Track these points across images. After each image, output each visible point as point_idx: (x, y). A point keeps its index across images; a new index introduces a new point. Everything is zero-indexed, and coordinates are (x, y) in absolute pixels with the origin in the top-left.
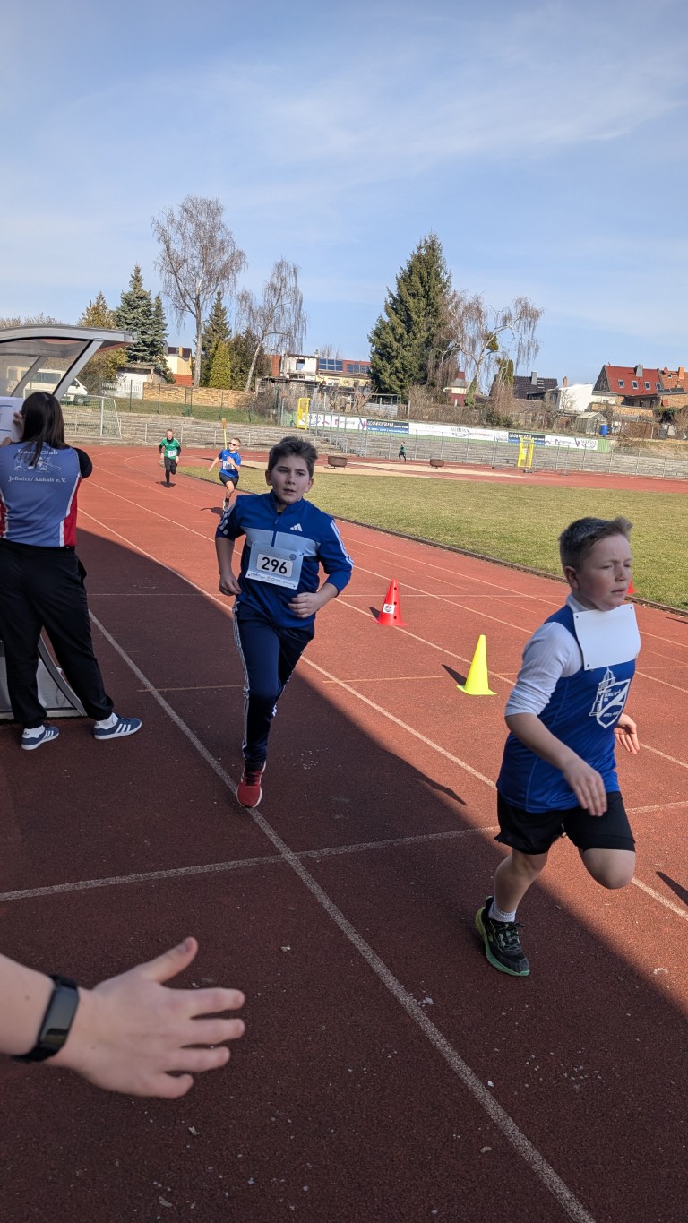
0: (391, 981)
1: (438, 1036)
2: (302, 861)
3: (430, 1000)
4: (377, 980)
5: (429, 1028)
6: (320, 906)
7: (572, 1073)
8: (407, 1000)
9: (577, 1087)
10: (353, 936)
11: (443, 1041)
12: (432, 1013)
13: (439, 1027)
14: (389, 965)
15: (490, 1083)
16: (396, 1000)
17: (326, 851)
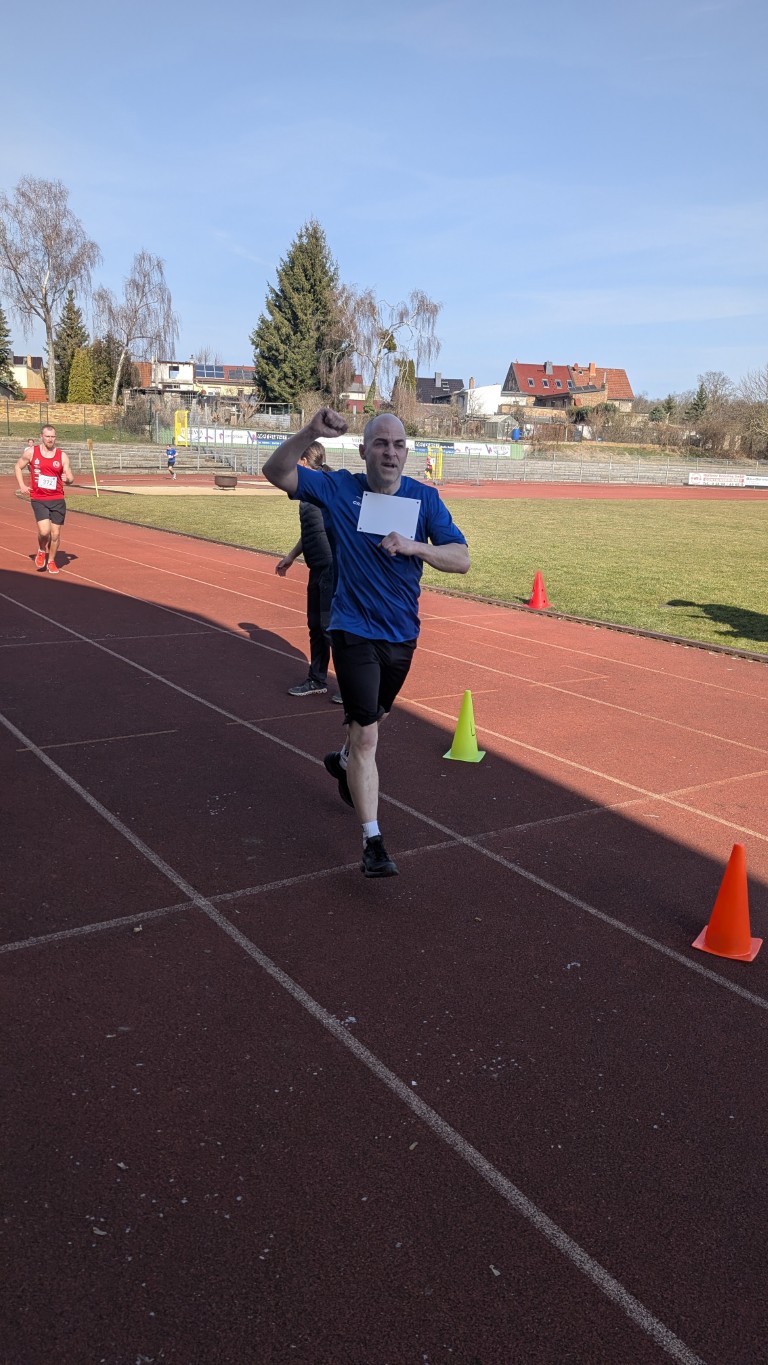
0: (312, 1006)
1: (362, 1050)
2: (215, 905)
3: (353, 1019)
4: (299, 1007)
5: (353, 1043)
6: (237, 945)
7: (492, 1065)
8: (330, 1021)
9: (495, 1076)
10: (272, 970)
11: (368, 1053)
12: (354, 1030)
13: (361, 1041)
14: (311, 993)
15: (414, 1083)
16: (319, 1023)
17: (240, 893)
